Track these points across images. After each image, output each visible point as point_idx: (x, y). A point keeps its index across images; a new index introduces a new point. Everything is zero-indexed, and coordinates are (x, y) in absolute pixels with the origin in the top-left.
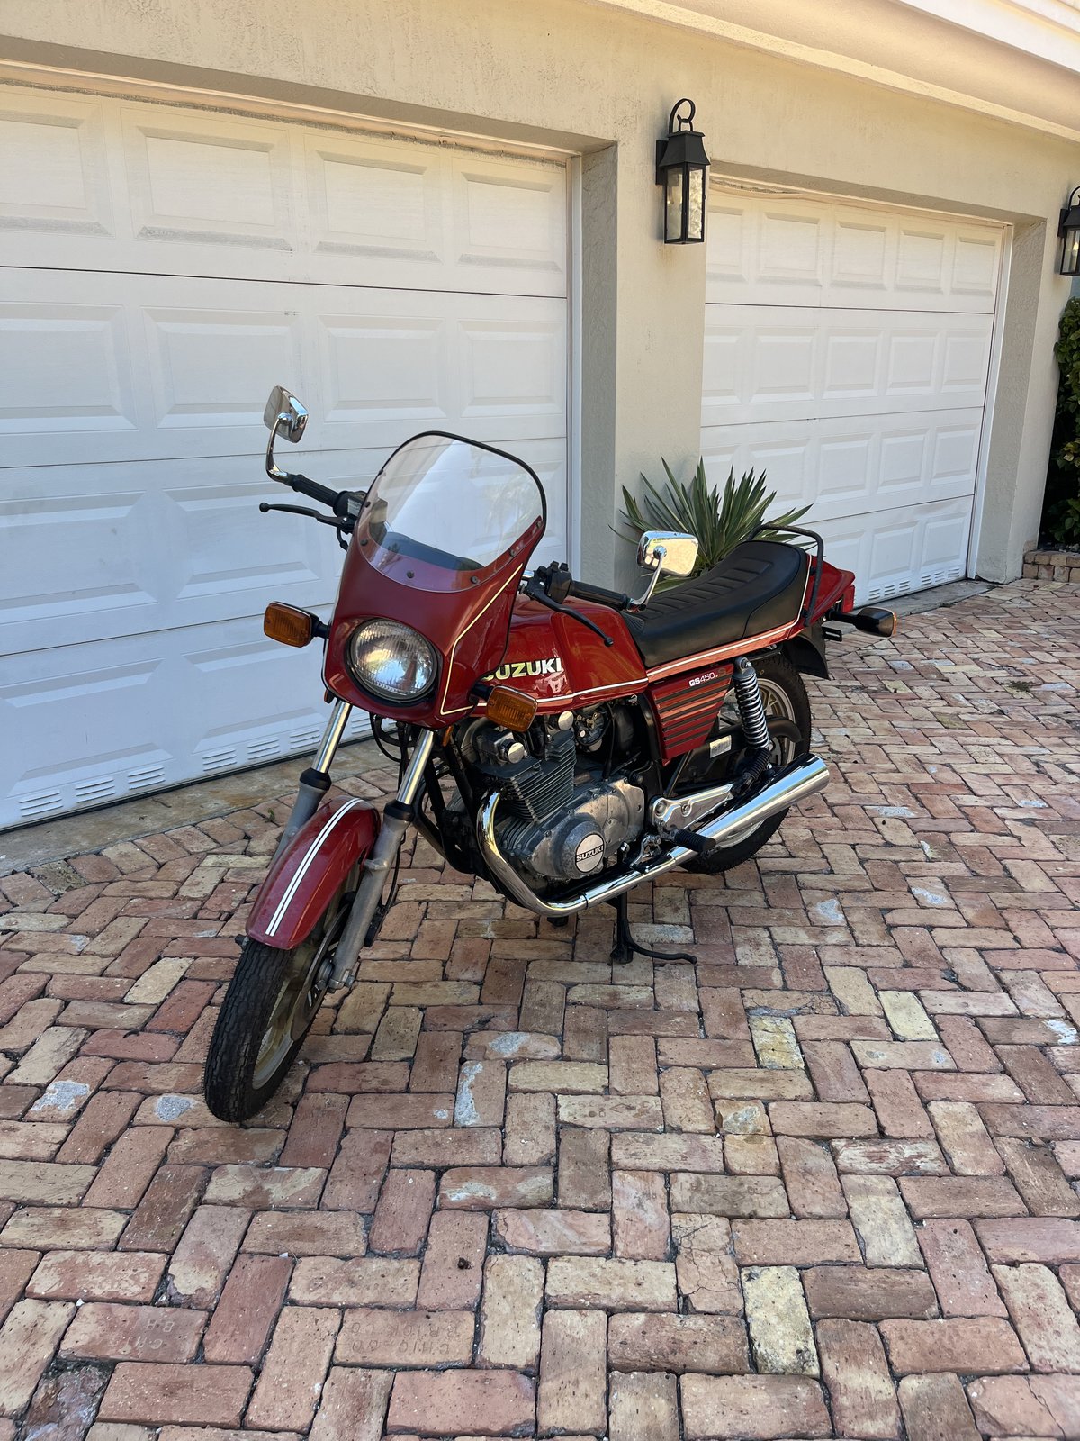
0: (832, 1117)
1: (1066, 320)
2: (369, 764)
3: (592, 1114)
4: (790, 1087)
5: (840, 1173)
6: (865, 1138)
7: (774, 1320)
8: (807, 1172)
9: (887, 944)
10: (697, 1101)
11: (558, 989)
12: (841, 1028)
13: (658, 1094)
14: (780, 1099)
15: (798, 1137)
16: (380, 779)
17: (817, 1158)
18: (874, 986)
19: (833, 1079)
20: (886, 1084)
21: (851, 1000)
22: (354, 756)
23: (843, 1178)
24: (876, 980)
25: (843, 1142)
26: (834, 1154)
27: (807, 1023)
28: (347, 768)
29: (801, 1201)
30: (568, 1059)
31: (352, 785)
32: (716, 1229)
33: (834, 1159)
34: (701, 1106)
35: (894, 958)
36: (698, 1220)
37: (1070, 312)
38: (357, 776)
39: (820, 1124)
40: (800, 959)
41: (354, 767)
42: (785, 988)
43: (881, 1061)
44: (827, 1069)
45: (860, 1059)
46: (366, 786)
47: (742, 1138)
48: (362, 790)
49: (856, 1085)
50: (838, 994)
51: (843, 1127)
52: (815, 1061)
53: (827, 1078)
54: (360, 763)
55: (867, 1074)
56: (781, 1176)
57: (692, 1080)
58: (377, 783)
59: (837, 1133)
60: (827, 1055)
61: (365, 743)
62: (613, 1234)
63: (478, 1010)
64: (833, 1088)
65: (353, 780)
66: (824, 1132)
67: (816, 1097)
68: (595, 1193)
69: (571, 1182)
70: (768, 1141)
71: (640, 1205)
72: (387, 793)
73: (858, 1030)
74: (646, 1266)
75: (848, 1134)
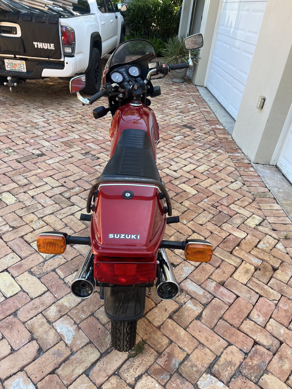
0: (15, 235)
3: (70, 209)
4: (30, 236)
5: (7, 223)
6: (4, 233)
7: (9, 197)
8: (15, 220)
9: (29, 322)
10: (51, 222)
12: (27, 264)
13: (61, 219)
14: (31, 232)
15: (21, 226)
17: (14, 224)
18: (24, 292)
19: (20, 244)
20: (4, 250)
21: (29, 278)
23: (6, 223)
24: (25, 295)
25: (10, 230)
26: (10, 227)
27: (38, 259)
29: (13, 215)
32: (28, 203)
33: (10, 225)
34: (49, 222)
35: (22, 315)
36: (32, 203)
39: (17, 231)
40: (58, 288)
42: (54, 270)
43: (8, 257)
44: (23, 246)
45: (15, 254)
47: (34, 220)
49: (12, 245)
50: (35, 279)
51: (11, 233)
52: (28, 247)
53: (22, 243)
55: (11, 251)
56: (21, 217)
57: (56, 226)
59: (12, 232)
60: (26, 250)
62: (46, 195)
64: (19, 241)
66: (15, 230)
67: (22, 237)
68: (55, 198)
69: (61, 198)
70: (28, 222)
71: (45, 201)
73: (20, 266)
74: (36, 194)
75: (9, 233)
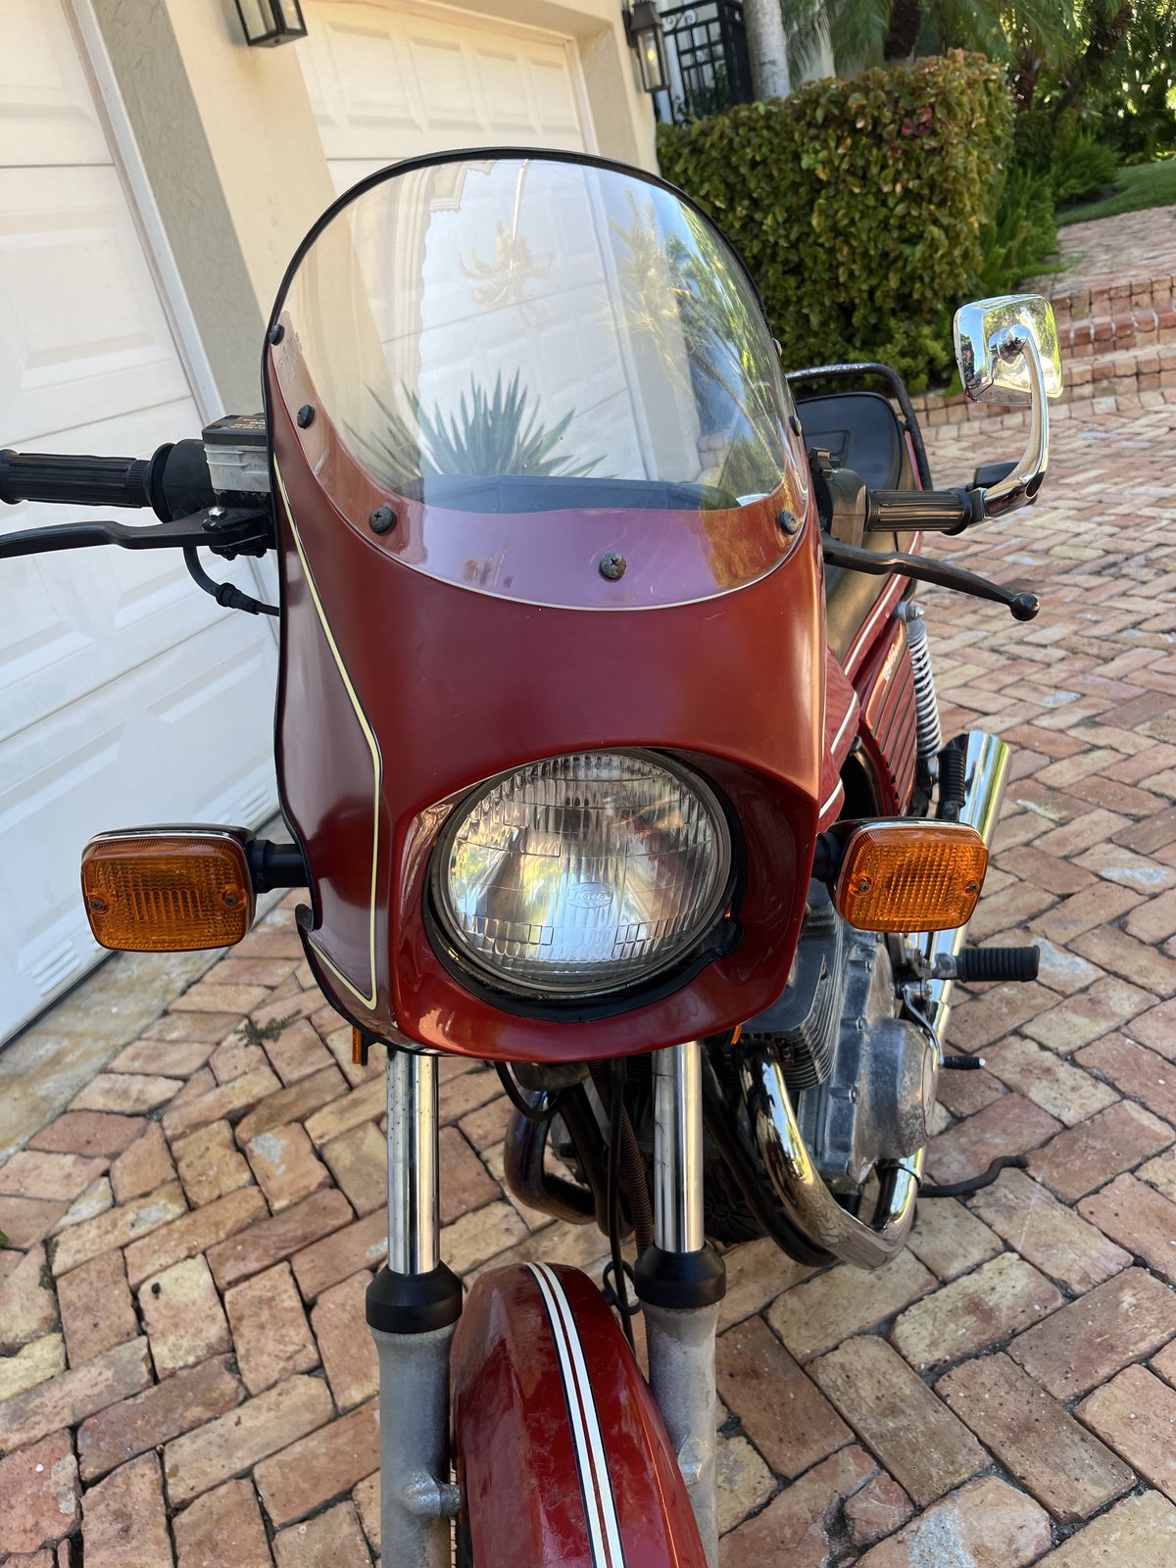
1: (663, 150)
2: (107, 1036)
11: (872, 1351)
16: (152, 1058)
22: (68, 1035)
28: (73, 1065)
30: (1079, 1522)
31: (107, 1092)
37: (663, 140)
38: (105, 1070)
41: (87, 1056)
46: (137, 1085)
48: (134, 1094)
54: (88, 1043)
58: (152, 1068)
61: (69, 1002)
63: (799, 1501)
65: (103, 1082)
72: (185, 1079)
